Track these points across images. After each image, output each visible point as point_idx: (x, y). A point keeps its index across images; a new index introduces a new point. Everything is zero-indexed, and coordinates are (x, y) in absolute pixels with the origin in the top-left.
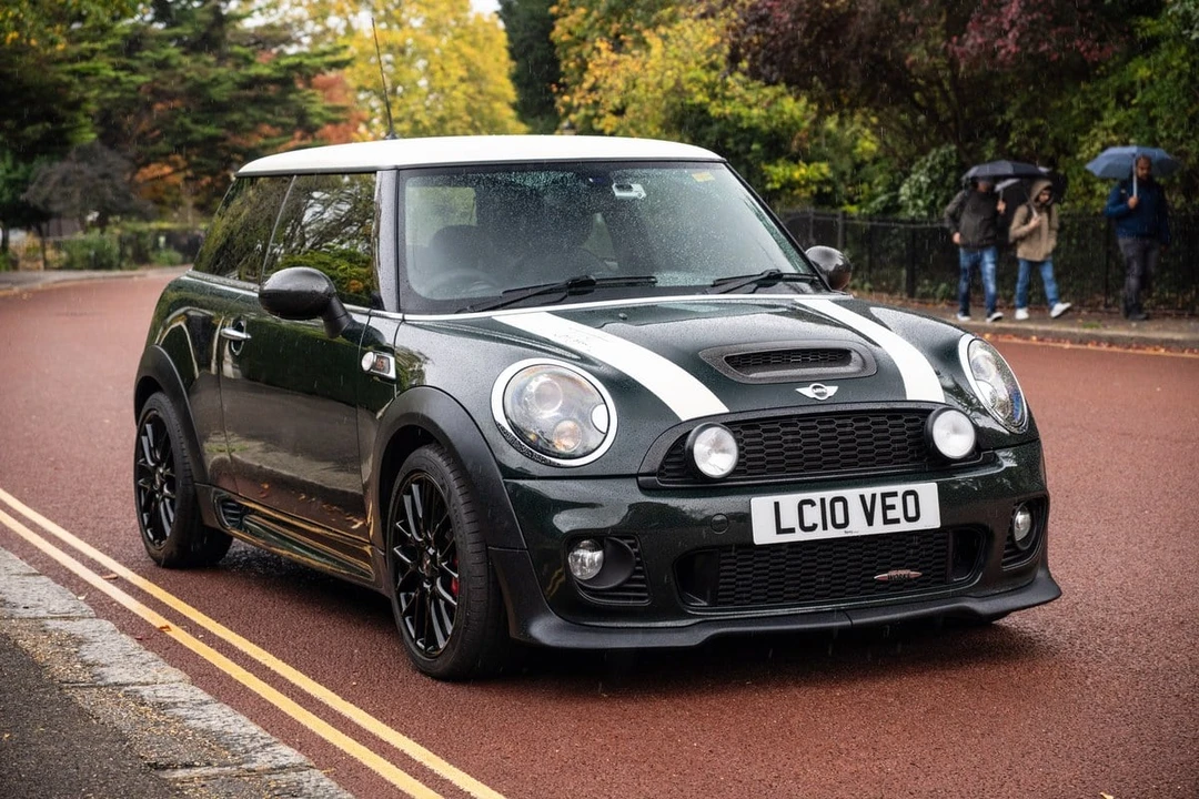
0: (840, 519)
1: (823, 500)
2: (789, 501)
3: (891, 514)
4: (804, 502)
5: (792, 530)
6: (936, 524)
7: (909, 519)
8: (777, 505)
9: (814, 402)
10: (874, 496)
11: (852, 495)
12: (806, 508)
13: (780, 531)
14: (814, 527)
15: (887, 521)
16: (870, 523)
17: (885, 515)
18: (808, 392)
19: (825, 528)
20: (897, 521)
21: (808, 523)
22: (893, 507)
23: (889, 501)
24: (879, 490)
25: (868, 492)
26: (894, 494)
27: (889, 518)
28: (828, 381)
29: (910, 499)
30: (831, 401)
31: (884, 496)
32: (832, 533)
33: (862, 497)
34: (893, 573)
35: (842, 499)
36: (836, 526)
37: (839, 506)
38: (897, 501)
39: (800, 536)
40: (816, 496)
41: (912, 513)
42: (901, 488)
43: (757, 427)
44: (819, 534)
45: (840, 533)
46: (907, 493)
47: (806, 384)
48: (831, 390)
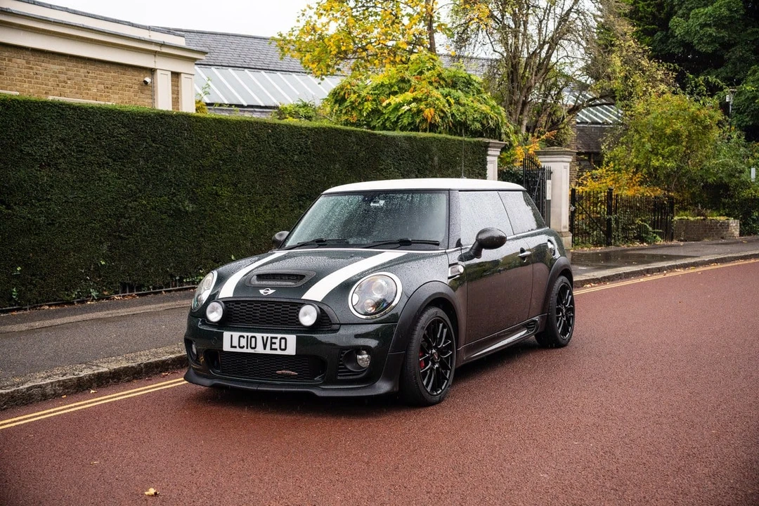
0: (253, 346)
1: (247, 337)
2: (236, 335)
3: (274, 346)
4: (240, 336)
5: (235, 347)
6: (294, 353)
7: (281, 349)
8: (232, 336)
9: (262, 296)
10: (267, 337)
11: (259, 336)
12: (241, 339)
13: (232, 347)
14: (243, 347)
15: (271, 349)
16: (265, 349)
17: (271, 346)
18: (262, 291)
19: (247, 348)
20: (276, 349)
21: (241, 345)
22: (275, 343)
23: (274, 341)
24: (270, 335)
25: (265, 335)
26: (276, 338)
27: (273, 347)
28: (272, 288)
29: (283, 341)
30: (269, 296)
31: (272, 338)
32: (250, 351)
33: (263, 337)
34: (284, 371)
35: (255, 337)
36: (252, 348)
37: (253, 339)
38: (277, 341)
39: (238, 350)
40: (245, 334)
41: (283, 347)
42: (279, 336)
43: (239, 304)
44: (245, 350)
45: (252, 351)
46: (281, 338)
47: (263, 288)
48: (271, 291)
